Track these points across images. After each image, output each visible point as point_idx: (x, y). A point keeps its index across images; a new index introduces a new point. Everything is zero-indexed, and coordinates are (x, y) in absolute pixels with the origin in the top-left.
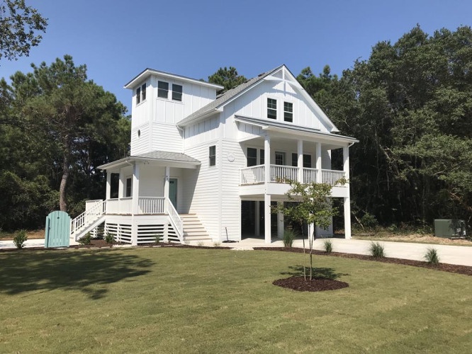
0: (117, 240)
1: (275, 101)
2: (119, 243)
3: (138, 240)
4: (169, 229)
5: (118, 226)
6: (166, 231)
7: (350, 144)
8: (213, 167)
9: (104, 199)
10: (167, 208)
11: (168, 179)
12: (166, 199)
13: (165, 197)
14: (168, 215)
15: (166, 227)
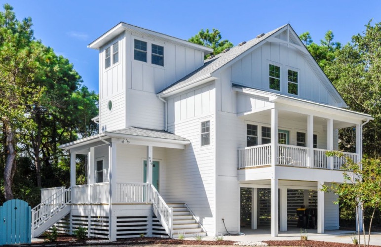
0: (89, 235)
1: (278, 69)
2: (92, 238)
3: (118, 235)
4: (154, 221)
5: (89, 219)
6: (149, 223)
7: (363, 122)
8: (206, 147)
9: (68, 186)
10: (150, 197)
11: (150, 161)
12: (149, 185)
13: (147, 182)
14: (152, 204)
15: (149, 219)
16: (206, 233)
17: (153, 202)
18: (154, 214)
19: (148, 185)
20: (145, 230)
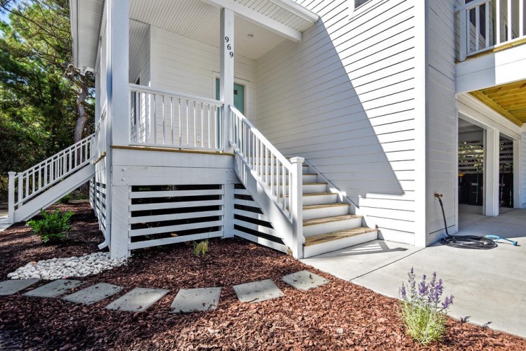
4: (237, 196)
6: (227, 203)
10: (228, 137)
11: (229, 47)
12: (226, 107)
13: (222, 100)
14: (233, 156)
15: (227, 193)
16: (379, 232)
17: (235, 147)
18: (238, 178)
19: (223, 107)
20: (216, 218)
